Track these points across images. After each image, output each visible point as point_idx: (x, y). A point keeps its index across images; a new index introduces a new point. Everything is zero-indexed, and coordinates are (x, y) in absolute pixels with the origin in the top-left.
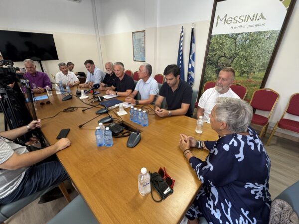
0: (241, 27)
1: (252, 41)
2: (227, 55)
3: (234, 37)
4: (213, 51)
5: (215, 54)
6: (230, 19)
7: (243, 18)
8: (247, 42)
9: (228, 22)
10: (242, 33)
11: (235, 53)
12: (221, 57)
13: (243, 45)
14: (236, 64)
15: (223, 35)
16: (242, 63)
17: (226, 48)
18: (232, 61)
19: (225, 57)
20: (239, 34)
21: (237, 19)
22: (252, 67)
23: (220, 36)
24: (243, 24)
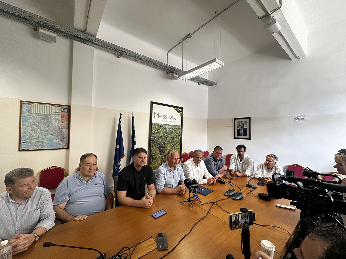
0: (167, 121)
1: (173, 129)
2: (163, 137)
3: (165, 126)
4: (154, 134)
5: (156, 136)
6: (161, 116)
7: (167, 117)
8: (171, 130)
9: (160, 117)
10: (168, 125)
11: (167, 135)
12: (160, 138)
13: (169, 131)
14: (168, 142)
15: (159, 124)
16: (171, 141)
17: (161, 132)
18: (166, 140)
19: (162, 138)
20: (167, 125)
21: (165, 116)
22: (175, 143)
23: (157, 124)
24: (167, 120)
